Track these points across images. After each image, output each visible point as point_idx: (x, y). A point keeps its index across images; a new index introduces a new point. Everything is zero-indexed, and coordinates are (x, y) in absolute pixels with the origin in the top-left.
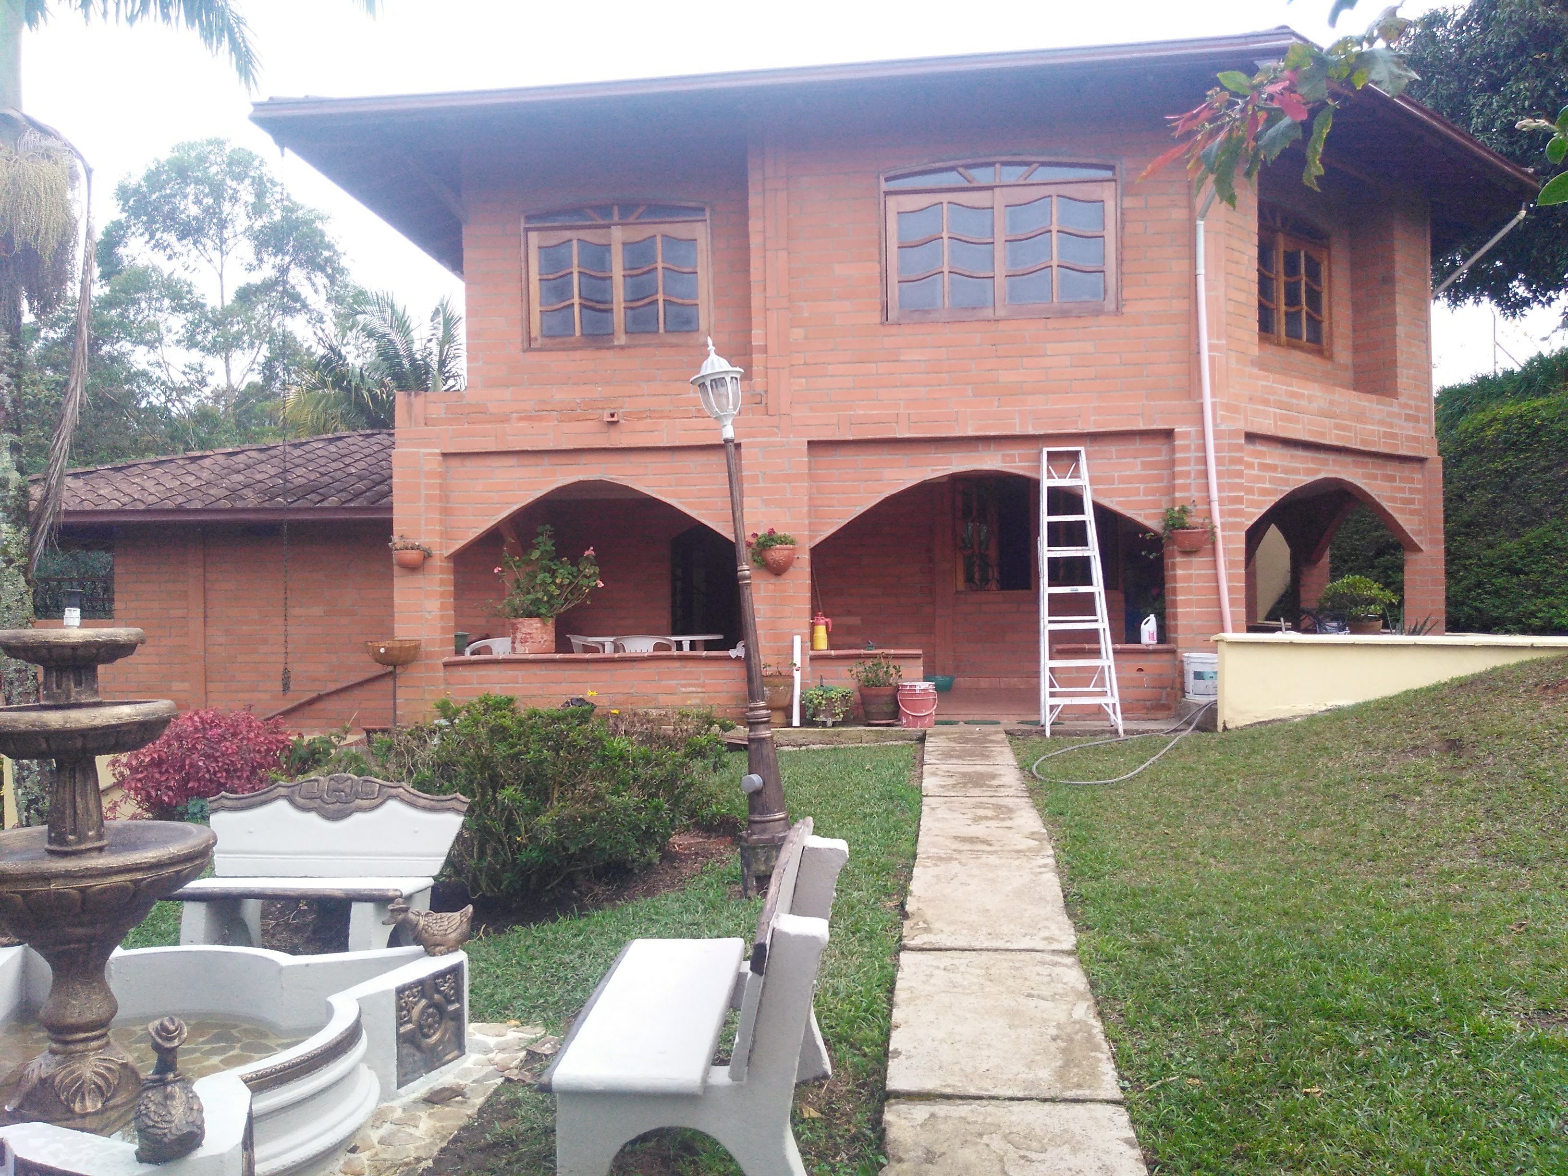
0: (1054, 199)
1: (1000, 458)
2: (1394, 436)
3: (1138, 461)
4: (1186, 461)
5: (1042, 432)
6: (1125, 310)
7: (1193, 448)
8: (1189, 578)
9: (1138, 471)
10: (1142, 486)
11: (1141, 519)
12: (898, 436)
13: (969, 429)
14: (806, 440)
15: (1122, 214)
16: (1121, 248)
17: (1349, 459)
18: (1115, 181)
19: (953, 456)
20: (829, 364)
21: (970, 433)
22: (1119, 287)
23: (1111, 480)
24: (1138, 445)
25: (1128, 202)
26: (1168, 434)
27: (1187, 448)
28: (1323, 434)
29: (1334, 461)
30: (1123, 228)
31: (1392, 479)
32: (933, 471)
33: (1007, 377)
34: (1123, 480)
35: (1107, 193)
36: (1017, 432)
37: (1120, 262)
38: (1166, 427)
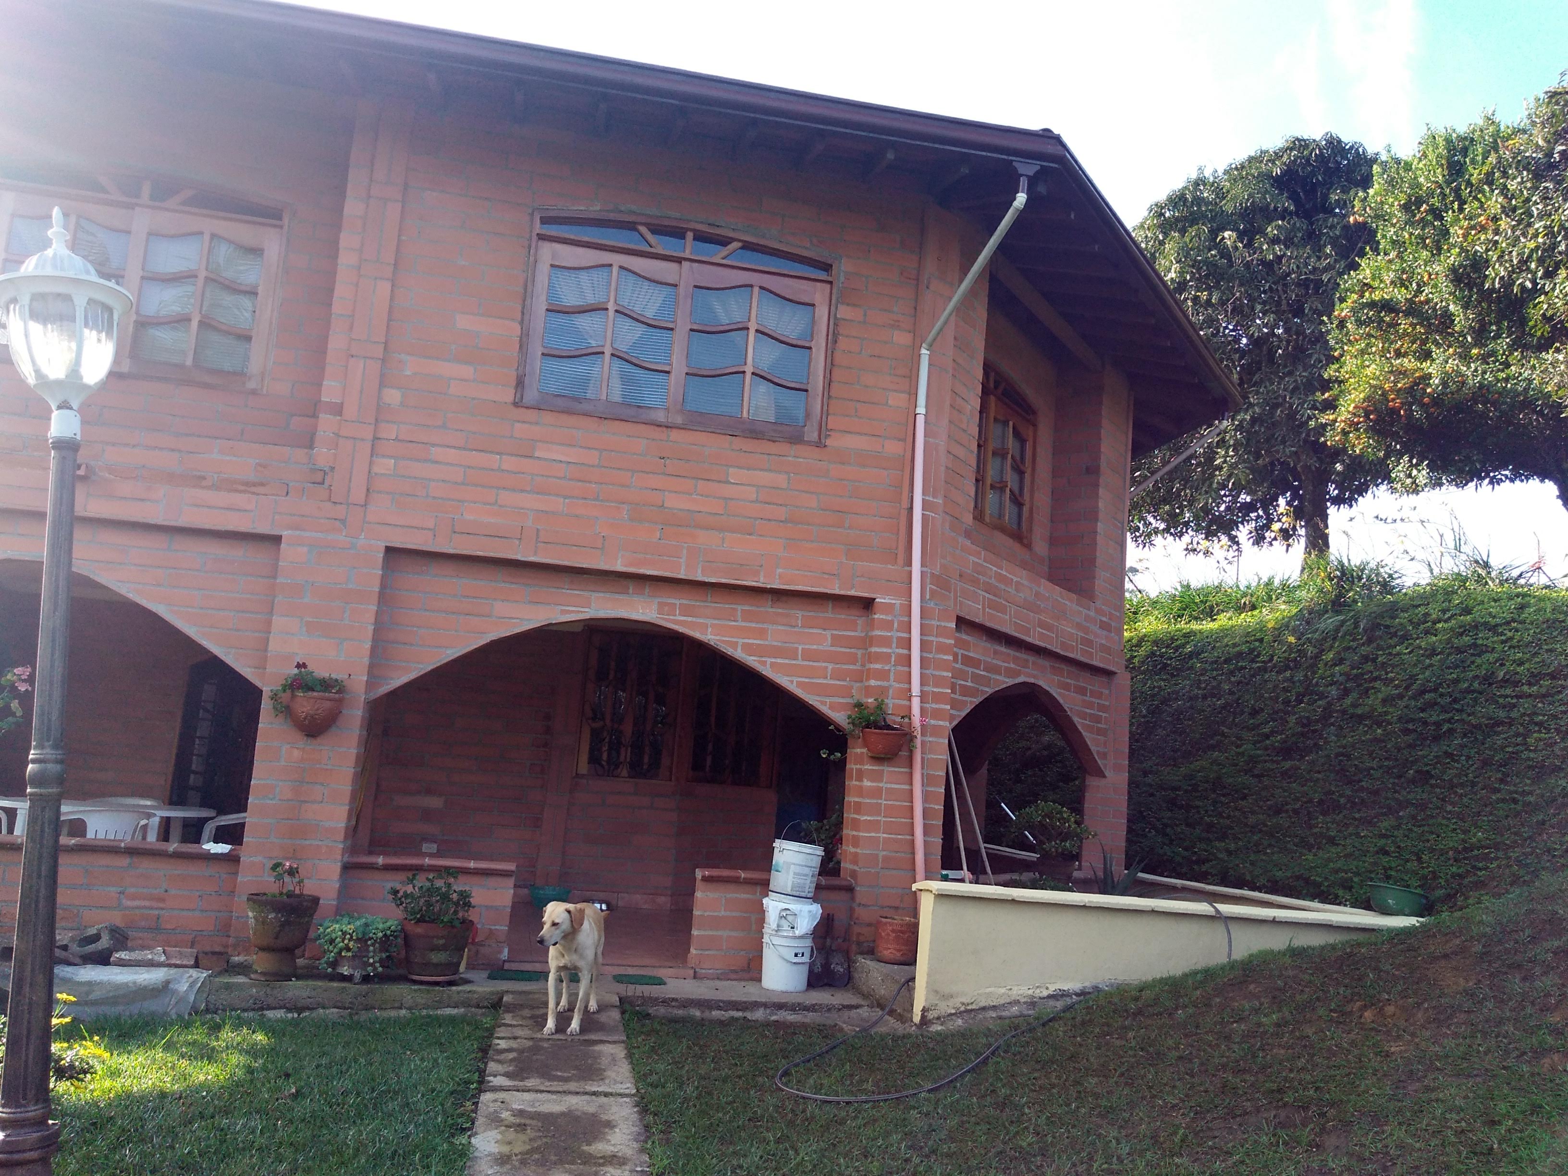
0: (756, 290)
1: (655, 607)
2: (1088, 642)
3: (828, 633)
4: (885, 642)
5: (713, 580)
6: (828, 442)
7: (896, 625)
8: (877, 793)
9: (826, 646)
10: (830, 666)
11: (825, 709)
12: (520, 557)
13: (619, 562)
14: (382, 545)
15: (836, 324)
16: (831, 365)
17: (1046, 663)
18: (831, 283)
19: (594, 595)
20: (434, 445)
21: (620, 567)
22: (826, 412)
23: (793, 655)
24: (829, 613)
25: (844, 312)
26: (867, 604)
27: (888, 625)
28: (1027, 631)
29: (1033, 663)
30: (835, 342)
31: (1082, 691)
32: (563, 612)
33: (674, 502)
34: (808, 655)
35: (819, 294)
36: (682, 575)
37: (829, 383)
38: (866, 595)
